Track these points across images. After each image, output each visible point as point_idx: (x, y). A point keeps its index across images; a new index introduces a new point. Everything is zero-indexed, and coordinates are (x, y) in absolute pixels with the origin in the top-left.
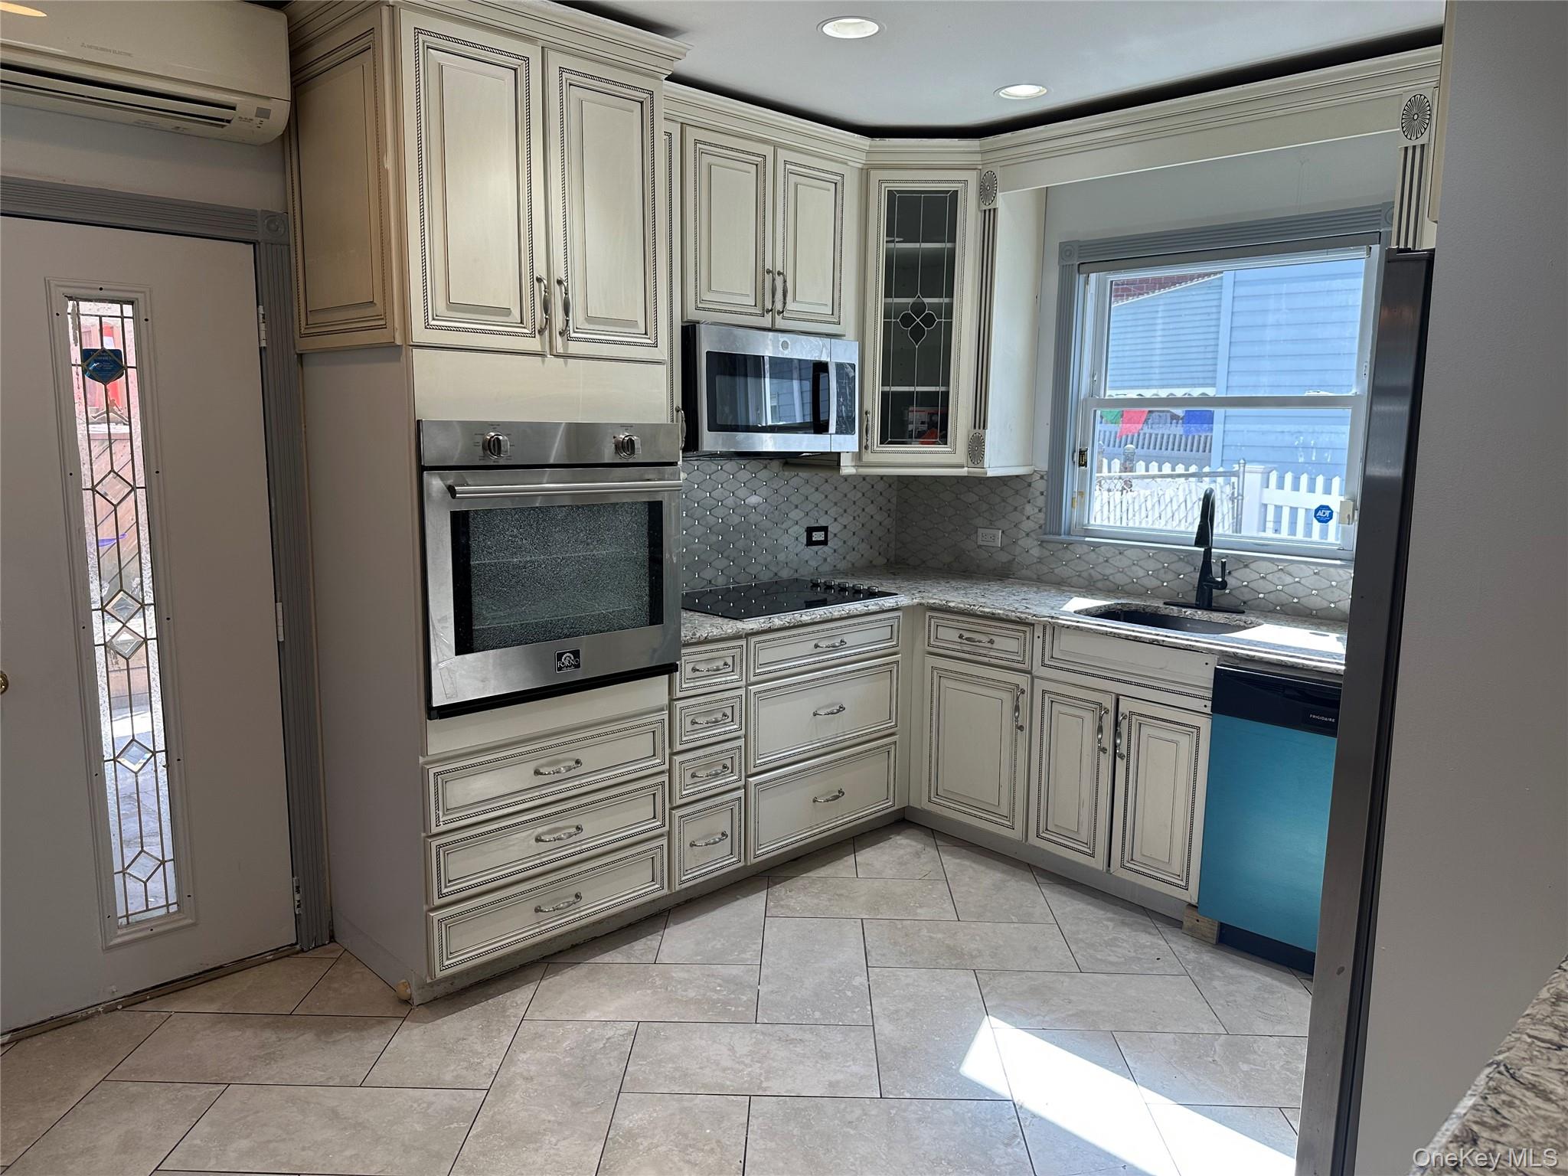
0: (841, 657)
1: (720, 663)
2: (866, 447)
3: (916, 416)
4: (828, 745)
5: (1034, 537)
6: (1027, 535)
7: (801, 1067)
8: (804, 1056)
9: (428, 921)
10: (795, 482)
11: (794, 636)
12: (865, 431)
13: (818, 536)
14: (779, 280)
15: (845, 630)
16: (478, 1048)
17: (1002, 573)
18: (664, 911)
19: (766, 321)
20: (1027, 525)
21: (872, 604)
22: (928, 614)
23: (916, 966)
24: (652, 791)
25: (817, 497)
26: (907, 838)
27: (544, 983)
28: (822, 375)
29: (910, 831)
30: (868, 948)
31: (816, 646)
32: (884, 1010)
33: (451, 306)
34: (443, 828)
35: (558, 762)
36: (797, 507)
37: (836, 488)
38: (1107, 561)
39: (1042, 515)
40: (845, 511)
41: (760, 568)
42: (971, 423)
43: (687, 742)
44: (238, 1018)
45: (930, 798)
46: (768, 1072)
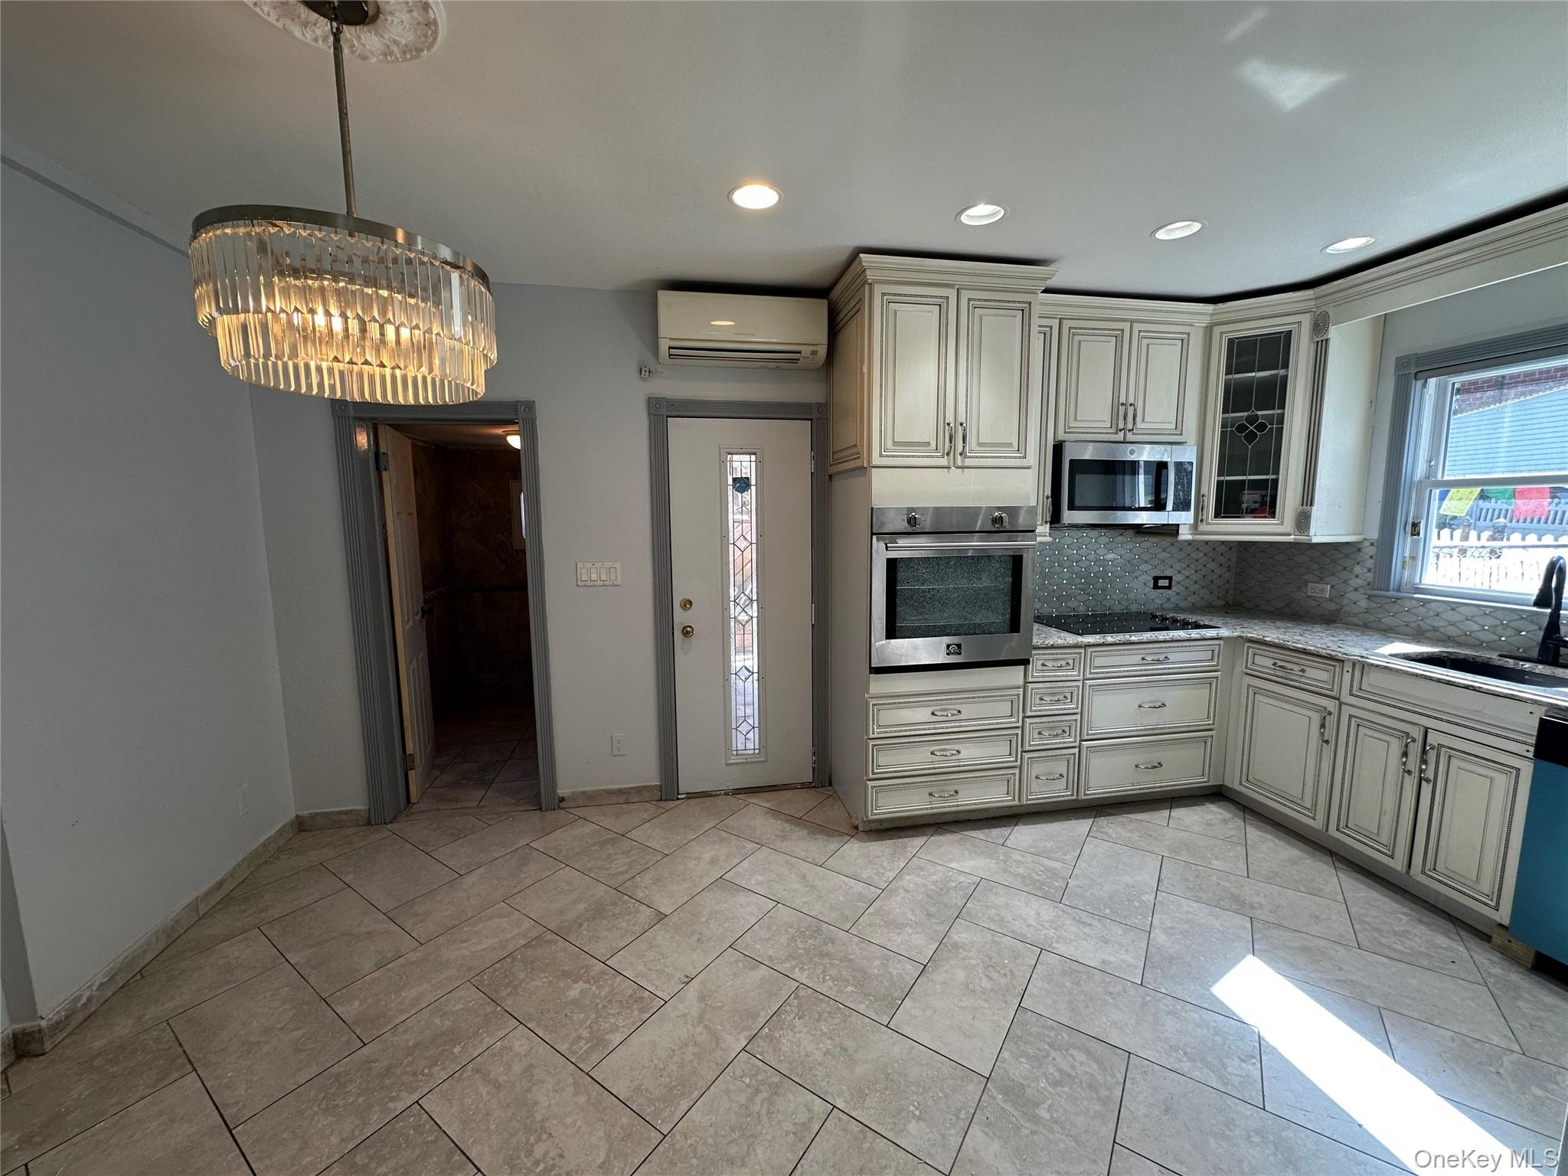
0: (1165, 669)
1: (1063, 663)
2: (1202, 521)
3: (1248, 498)
4: (1150, 729)
5: (1363, 591)
6: (1356, 590)
7: (1085, 942)
8: (1089, 936)
9: (866, 786)
10: (1146, 545)
11: (1128, 650)
12: (1200, 508)
13: (1162, 583)
14: (1131, 410)
15: (1169, 650)
16: (885, 864)
17: (1330, 618)
18: (1018, 815)
19: (1120, 437)
20: (1355, 582)
21: (1195, 633)
22: (1247, 644)
23: (1198, 900)
24: (1009, 738)
25: (1163, 555)
26: (1219, 807)
27: (933, 838)
28: (1164, 471)
29: (1223, 803)
30: (1162, 877)
31: (1143, 659)
32: (1162, 924)
33: (895, 443)
34: (876, 736)
35: (946, 710)
36: (1146, 562)
37: (1181, 550)
38: (1437, 615)
39: (1370, 575)
40: (1188, 566)
41: (1114, 602)
42: (1299, 502)
43: (1035, 711)
44: (776, 813)
45: (1241, 781)
46: (1059, 937)
